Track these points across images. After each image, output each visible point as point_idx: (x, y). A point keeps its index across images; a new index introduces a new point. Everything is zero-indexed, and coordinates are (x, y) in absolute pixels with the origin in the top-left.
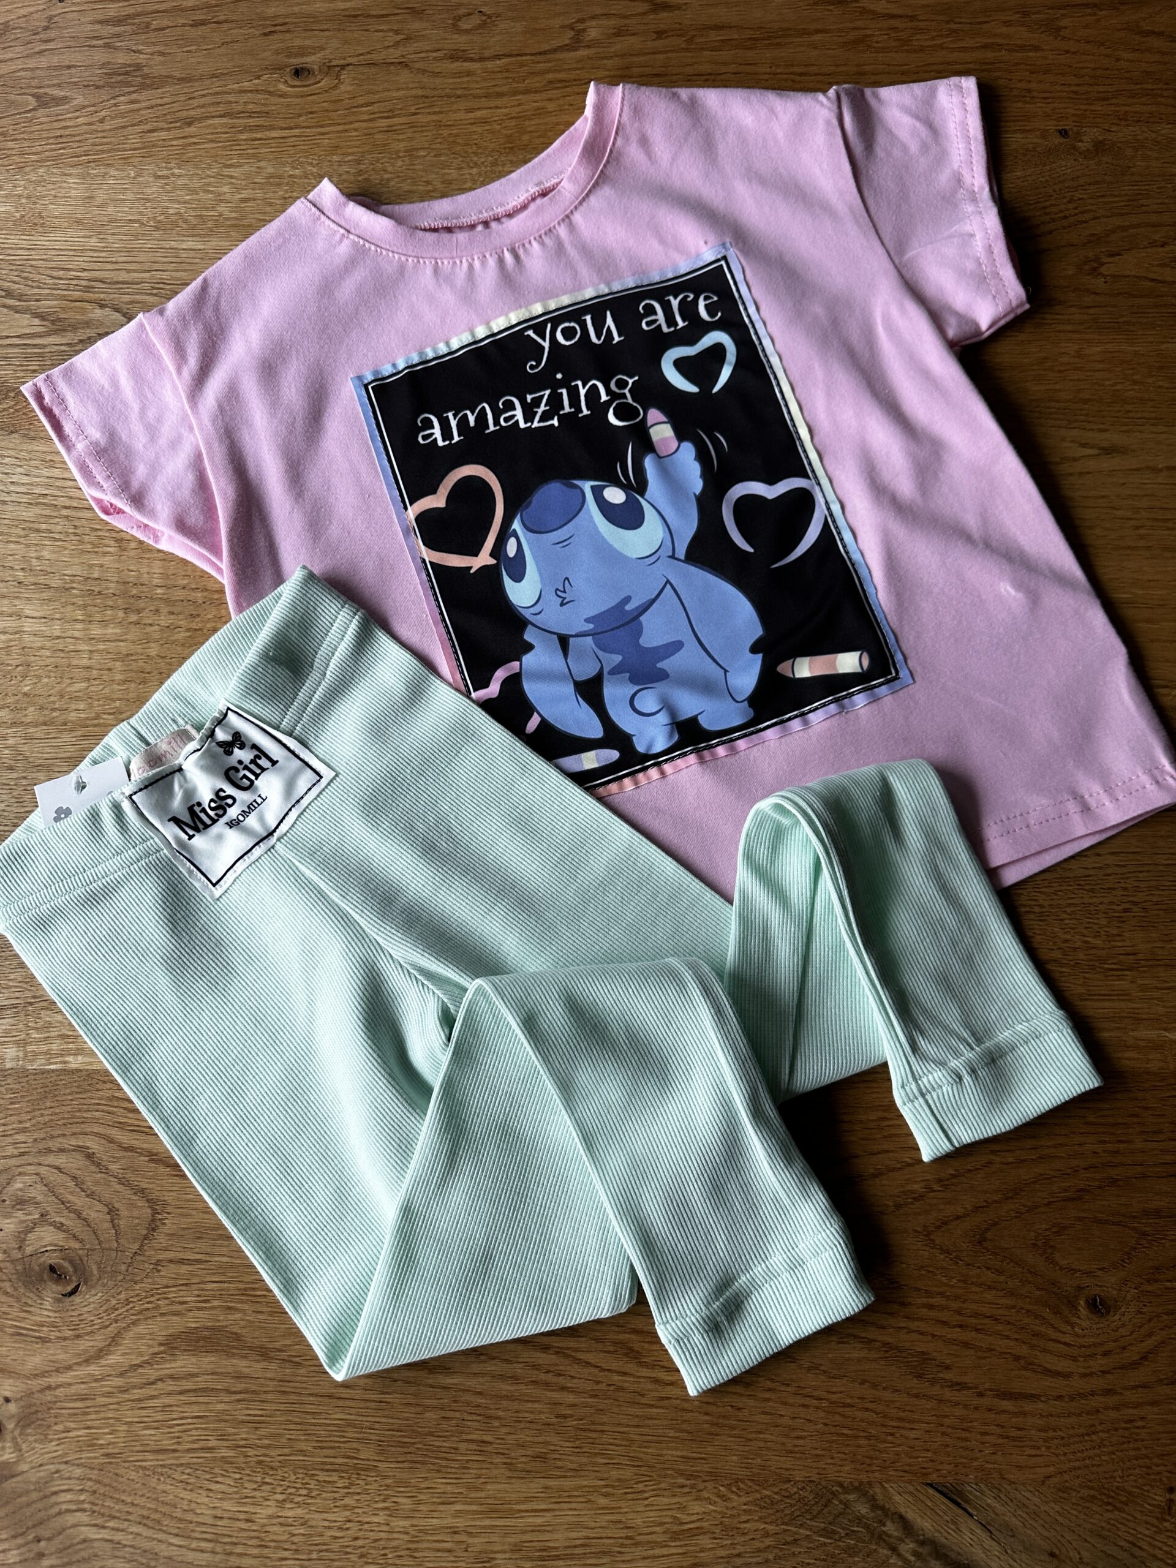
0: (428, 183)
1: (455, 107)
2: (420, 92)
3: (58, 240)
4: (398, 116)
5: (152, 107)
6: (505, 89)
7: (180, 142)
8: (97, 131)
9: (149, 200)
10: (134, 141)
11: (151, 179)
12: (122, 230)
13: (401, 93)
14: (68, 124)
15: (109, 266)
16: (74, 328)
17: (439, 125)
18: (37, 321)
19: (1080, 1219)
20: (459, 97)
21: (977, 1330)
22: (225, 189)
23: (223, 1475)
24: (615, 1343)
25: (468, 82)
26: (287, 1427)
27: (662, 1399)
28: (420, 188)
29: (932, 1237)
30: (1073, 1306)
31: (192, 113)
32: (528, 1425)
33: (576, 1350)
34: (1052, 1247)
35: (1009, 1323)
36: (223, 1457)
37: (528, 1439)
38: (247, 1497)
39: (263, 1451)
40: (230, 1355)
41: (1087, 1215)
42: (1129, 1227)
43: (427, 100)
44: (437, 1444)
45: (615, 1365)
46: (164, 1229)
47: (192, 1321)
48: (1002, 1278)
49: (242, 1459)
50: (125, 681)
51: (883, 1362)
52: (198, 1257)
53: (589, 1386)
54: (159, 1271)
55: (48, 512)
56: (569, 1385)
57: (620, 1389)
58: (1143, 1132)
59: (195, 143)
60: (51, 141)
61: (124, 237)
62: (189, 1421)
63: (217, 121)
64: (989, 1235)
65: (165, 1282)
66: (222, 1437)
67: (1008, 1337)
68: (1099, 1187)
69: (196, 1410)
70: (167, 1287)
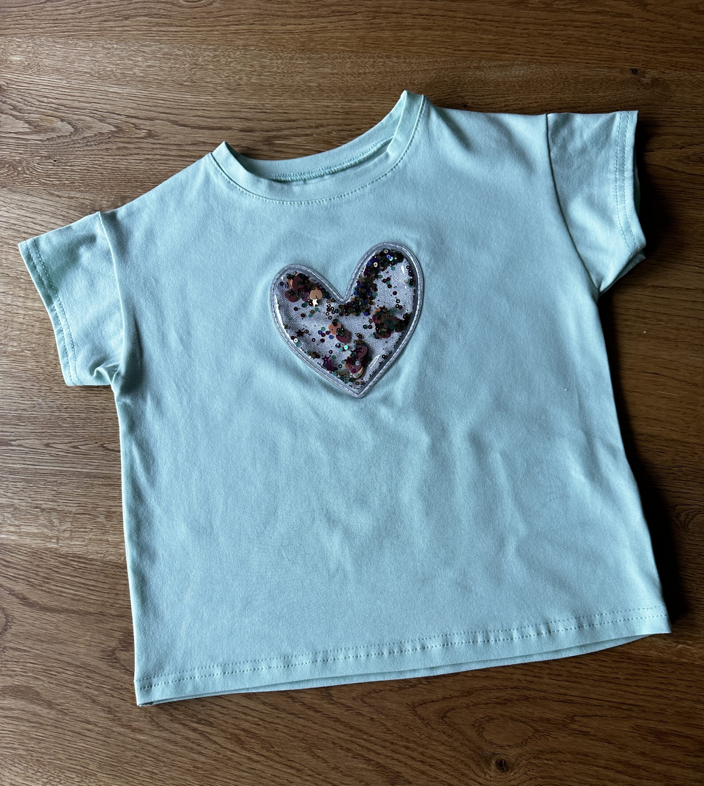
0: (252, 66)
1: (276, 22)
2: (258, 11)
3: (46, 79)
4: (243, 24)
5: (108, 7)
6: (305, 14)
7: (120, 29)
8: (76, 18)
9: (97, 61)
10: (95, 26)
11: (101, 49)
12: (80, 77)
13: (246, 11)
14: (62, 12)
15: (70, 98)
16: (46, 131)
17: (265, 32)
18: (26, 125)
19: (503, 716)
20: (279, 16)
21: (430, 766)
22: (140, 59)
23: (18, 764)
24: (232, 734)
25: (286, 8)
26: (55, 745)
27: (251, 769)
28: (247, 68)
29: (416, 709)
30: (487, 761)
31: (129, 12)
32: (178, 768)
33: (210, 734)
34: (483, 728)
35: (450, 765)
36: (20, 754)
37: (176, 775)
38: (28, 777)
39: (41, 755)
40: (32, 702)
41: (506, 714)
42: (530, 726)
43: (260, 16)
44: (129, 769)
45: (229, 746)
46: (12, 631)
47: (16, 681)
48: (450, 740)
49: (29, 757)
50: (39, 334)
51: (374, 773)
52: (25, 648)
53: (214, 754)
54: (4, 652)
55: (15, 234)
56: (203, 752)
57: (230, 759)
58: (550, 674)
59: (128, 30)
60: (51, 22)
61: (81, 82)
62: (6, 732)
63: (142, 18)
64: (448, 714)
65: (7, 658)
66: (21, 744)
67: (447, 773)
68: (518, 700)
69: (10, 727)
70: (7, 661)
